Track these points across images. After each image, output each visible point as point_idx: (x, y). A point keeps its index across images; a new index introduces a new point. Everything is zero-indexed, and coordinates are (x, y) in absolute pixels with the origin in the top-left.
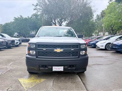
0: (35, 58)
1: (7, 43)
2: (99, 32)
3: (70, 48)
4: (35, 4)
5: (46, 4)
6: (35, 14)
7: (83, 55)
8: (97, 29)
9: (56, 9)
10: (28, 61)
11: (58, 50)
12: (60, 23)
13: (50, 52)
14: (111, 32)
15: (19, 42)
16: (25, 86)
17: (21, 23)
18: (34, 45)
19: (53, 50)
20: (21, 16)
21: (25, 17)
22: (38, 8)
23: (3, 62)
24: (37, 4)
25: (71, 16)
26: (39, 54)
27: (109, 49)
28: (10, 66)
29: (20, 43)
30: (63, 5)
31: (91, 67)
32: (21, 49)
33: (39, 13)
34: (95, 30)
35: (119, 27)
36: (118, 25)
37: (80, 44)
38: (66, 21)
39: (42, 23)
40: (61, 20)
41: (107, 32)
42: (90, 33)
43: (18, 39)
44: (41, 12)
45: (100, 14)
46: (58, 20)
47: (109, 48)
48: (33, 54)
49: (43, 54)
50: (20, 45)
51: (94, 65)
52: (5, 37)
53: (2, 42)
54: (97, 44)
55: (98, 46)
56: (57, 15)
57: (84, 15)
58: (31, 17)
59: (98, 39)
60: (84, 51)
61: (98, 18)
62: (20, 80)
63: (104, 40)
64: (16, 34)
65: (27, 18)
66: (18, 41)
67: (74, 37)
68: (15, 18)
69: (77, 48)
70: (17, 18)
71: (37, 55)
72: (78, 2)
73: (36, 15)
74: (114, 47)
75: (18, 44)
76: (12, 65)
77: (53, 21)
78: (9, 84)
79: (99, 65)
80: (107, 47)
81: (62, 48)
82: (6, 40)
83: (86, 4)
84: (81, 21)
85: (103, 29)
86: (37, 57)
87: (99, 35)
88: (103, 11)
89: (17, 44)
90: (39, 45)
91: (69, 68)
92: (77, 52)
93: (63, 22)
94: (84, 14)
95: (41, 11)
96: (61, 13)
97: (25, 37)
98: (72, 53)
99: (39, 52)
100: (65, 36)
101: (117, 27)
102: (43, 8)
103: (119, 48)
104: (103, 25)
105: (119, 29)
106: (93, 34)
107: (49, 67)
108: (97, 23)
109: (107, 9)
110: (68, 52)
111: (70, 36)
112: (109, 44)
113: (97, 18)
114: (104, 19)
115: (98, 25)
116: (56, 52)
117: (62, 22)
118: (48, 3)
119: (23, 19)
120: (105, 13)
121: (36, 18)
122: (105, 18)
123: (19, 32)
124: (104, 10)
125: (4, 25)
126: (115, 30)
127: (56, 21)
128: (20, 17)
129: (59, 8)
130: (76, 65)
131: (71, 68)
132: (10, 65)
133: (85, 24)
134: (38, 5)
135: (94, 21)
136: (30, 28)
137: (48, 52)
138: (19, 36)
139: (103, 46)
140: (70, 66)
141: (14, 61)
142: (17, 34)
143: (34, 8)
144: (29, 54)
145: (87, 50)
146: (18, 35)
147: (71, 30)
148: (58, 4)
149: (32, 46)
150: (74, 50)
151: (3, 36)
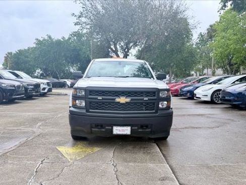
0: (85, 112)
1: (26, 89)
2: (204, 68)
3: (142, 96)
4: (78, 13)
5: (98, 13)
6: (76, 32)
7: (163, 108)
8: (200, 62)
9: (118, 23)
10: (73, 117)
11: (123, 100)
12: (126, 50)
13: (110, 103)
14: (228, 68)
15: (47, 88)
16: (69, 157)
17: (49, 51)
18: (83, 91)
19: (114, 99)
20: (50, 37)
21: (56, 39)
22: (83, 21)
23: (25, 123)
24: (81, 13)
25: (147, 36)
26: (90, 106)
27: (218, 101)
28: (39, 128)
29: (50, 90)
30: (133, 15)
31: (180, 131)
32: (52, 100)
33: (85, 31)
34: (196, 64)
35: (242, 58)
36: (242, 55)
37: (159, 90)
38: (136, 46)
39: (90, 50)
40: (127, 44)
41: (220, 69)
42: (185, 70)
43: (45, 81)
44: (89, 29)
45: (206, 32)
46: (122, 44)
47: (219, 99)
48: (81, 105)
49: (97, 106)
50: (49, 93)
51: (186, 128)
52: (22, 78)
53: (19, 87)
54: (195, 92)
55: (197, 96)
56: (119, 35)
57: (174, 34)
58: (70, 38)
59: (199, 82)
60: (166, 103)
61: (203, 40)
62: (59, 149)
63: (210, 83)
64: (39, 71)
65: (62, 40)
66: (46, 86)
67: (150, 78)
68: (37, 39)
69: (154, 96)
70: (41, 39)
71: (87, 108)
72: (160, 8)
73: (77, 35)
74: (226, 98)
75: (46, 91)
76: (41, 127)
77: (112, 47)
78: (43, 153)
79: (194, 128)
80: (215, 98)
81: (129, 96)
82: (25, 84)
83: (176, 13)
84: (168, 47)
85: (213, 63)
86: (87, 111)
87: (205, 74)
88: (211, 26)
89: (44, 91)
90: (91, 91)
91: (140, 130)
92: (154, 104)
93: (131, 48)
94: (172, 34)
95: (88, 27)
96: (128, 31)
97: (57, 78)
98: (145, 105)
99: (90, 103)
100: (135, 76)
101: (240, 59)
102: (92, 21)
103: (236, 99)
104: (211, 55)
105: (243, 62)
106: (193, 73)
107: (107, 128)
108: (200, 50)
109: (219, 22)
110: (138, 103)
111: (144, 77)
112: (219, 93)
113: (199, 41)
114: (213, 43)
115: (202, 54)
116: (119, 103)
117: (129, 49)
118: (102, 11)
119: (52, 43)
120: (215, 31)
121: (79, 40)
122: (215, 41)
123: (44, 67)
124: (215, 24)
125: (15, 54)
126: (235, 64)
127: (118, 47)
128: (46, 38)
129: (124, 20)
130: (152, 125)
131: (144, 130)
132: (37, 126)
133: (175, 51)
134: (84, 15)
135: (194, 46)
136: (66, 60)
137: (106, 103)
138: (45, 76)
139: (207, 96)
140: (142, 127)
141: (43, 120)
142: (41, 72)
143: (76, 21)
144: (74, 106)
145: (170, 100)
146: (42, 75)
147: (146, 66)
148: (121, 13)
149: (80, 93)
150: (149, 100)
151: (17, 76)
